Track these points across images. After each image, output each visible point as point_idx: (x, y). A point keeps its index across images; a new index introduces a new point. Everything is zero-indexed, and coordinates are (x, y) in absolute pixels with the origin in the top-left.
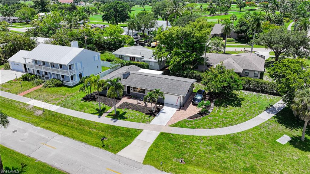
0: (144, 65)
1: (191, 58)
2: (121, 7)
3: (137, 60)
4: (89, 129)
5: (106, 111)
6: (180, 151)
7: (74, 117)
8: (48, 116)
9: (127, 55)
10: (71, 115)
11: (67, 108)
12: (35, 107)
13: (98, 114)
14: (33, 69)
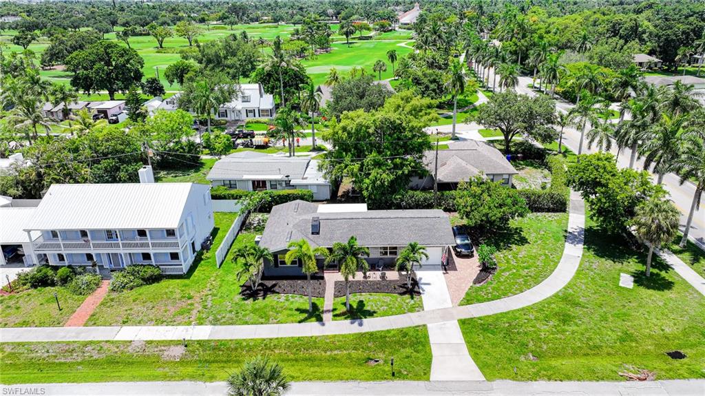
3: (271, 185)
4: (326, 353)
5: (322, 309)
6: (516, 342)
9: (246, 177)
12: (149, 342)
13: (313, 319)
14: (59, 252)
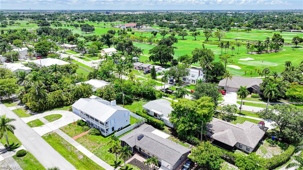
0: (160, 124)
1: (193, 127)
2: (166, 51)
3: (159, 116)
5: (120, 165)
7: (100, 166)
8: (85, 162)
9: (152, 110)
10: (98, 164)
11: (98, 157)
12: (79, 151)
13: (115, 166)
